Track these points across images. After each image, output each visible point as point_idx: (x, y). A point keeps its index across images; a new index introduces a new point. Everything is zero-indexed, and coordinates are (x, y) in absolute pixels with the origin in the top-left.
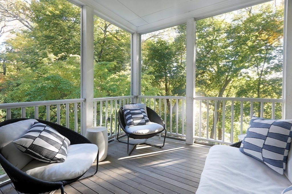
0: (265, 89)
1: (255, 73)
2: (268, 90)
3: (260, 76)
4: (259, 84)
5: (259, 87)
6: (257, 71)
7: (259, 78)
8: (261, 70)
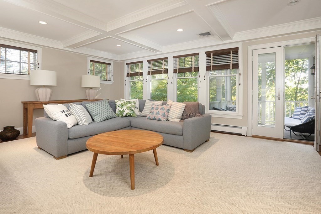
0: (302, 97)
1: (293, 83)
2: (305, 98)
3: (297, 85)
4: (296, 93)
5: (296, 96)
6: (294, 81)
7: (296, 87)
8: (298, 80)
